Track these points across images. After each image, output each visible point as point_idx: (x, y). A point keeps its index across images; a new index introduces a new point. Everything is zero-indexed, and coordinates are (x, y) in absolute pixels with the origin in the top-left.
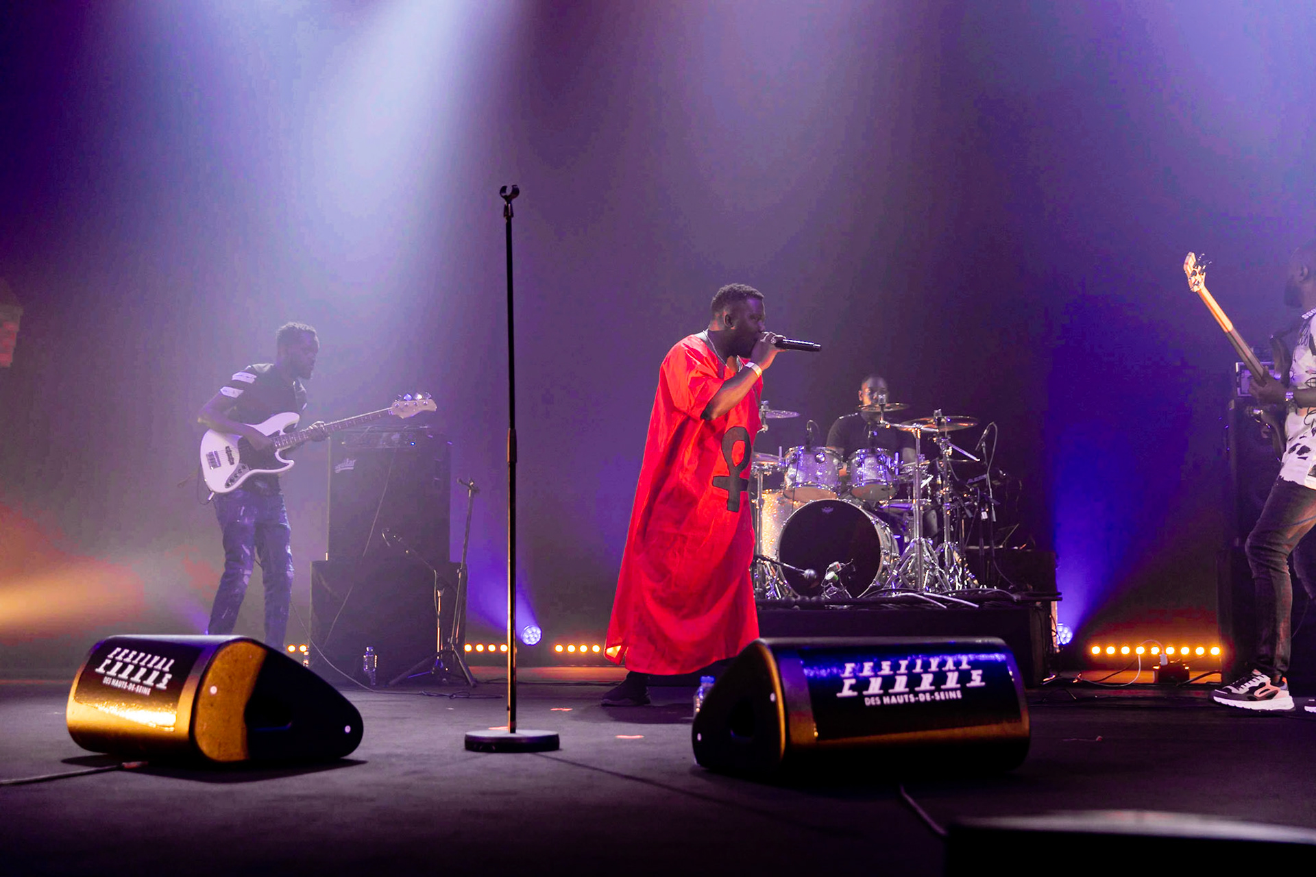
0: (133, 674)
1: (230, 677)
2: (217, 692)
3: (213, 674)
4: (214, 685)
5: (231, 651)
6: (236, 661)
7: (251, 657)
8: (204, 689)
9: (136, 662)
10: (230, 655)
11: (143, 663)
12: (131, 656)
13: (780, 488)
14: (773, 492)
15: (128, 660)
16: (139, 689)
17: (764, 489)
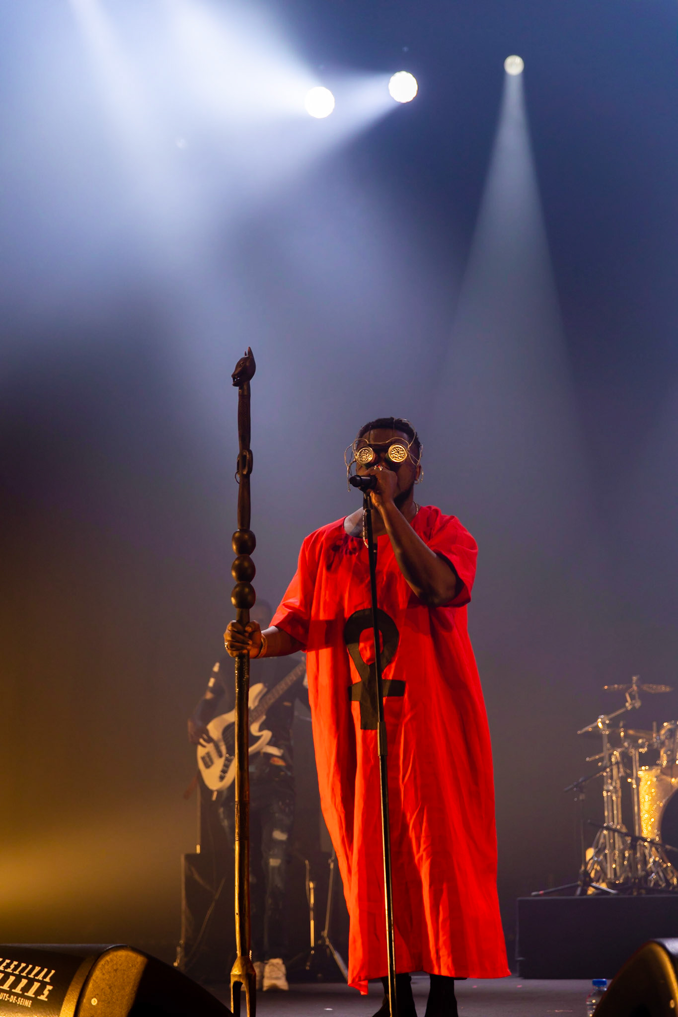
0: (14, 985)
1: (110, 988)
2: (98, 1004)
3: (93, 985)
4: (95, 997)
5: (112, 960)
6: (116, 970)
7: (130, 965)
8: (85, 1001)
9: (17, 972)
10: (110, 964)
11: (24, 974)
12: (12, 966)
13: (657, 765)
14: (650, 769)
15: (9, 970)
16: (21, 1001)
17: (641, 766)
